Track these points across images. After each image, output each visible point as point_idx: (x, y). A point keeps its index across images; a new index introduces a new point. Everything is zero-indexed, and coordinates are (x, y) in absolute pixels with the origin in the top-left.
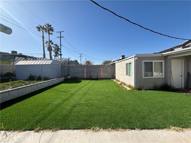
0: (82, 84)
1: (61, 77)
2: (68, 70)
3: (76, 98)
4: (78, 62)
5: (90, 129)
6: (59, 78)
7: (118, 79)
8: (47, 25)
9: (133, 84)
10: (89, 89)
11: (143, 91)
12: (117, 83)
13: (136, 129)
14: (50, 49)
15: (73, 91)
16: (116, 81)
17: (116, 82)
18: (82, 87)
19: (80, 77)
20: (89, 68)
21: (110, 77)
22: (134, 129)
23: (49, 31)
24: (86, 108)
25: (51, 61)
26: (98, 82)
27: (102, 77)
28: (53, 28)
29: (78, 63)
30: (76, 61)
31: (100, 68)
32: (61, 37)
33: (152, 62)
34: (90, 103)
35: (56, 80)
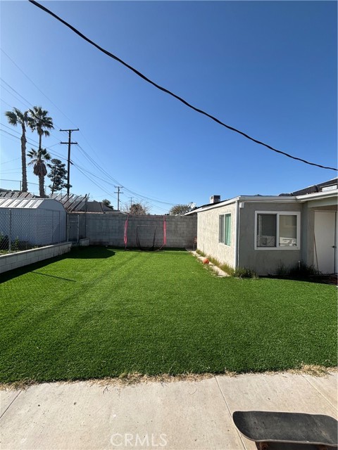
0: (114, 260)
1: (62, 242)
2: (84, 224)
3: (94, 296)
4: (111, 205)
5: (118, 377)
6: (57, 243)
7: (202, 250)
8: (36, 111)
9: (232, 264)
10: (130, 275)
11: (254, 281)
12: (199, 260)
13: (227, 372)
14: (40, 170)
15: (88, 277)
16: (198, 255)
17: (196, 257)
18: (113, 269)
19: (111, 244)
20: (137, 222)
21: (184, 244)
22: (223, 373)
23: (39, 125)
24: (116, 321)
25: (40, 202)
26: (155, 255)
27: (165, 243)
28: (51, 119)
29: (111, 207)
30: (107, 203)
31: (161, 223)
32: (70, 143)
33: (276, 215)
34: (128, 309)
35: (48, 250)
